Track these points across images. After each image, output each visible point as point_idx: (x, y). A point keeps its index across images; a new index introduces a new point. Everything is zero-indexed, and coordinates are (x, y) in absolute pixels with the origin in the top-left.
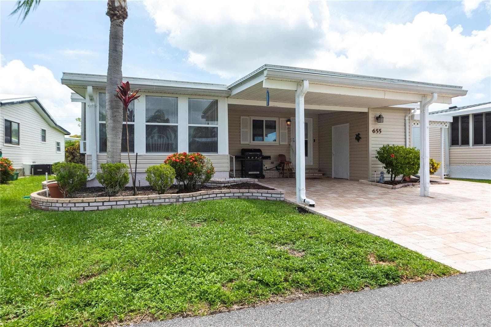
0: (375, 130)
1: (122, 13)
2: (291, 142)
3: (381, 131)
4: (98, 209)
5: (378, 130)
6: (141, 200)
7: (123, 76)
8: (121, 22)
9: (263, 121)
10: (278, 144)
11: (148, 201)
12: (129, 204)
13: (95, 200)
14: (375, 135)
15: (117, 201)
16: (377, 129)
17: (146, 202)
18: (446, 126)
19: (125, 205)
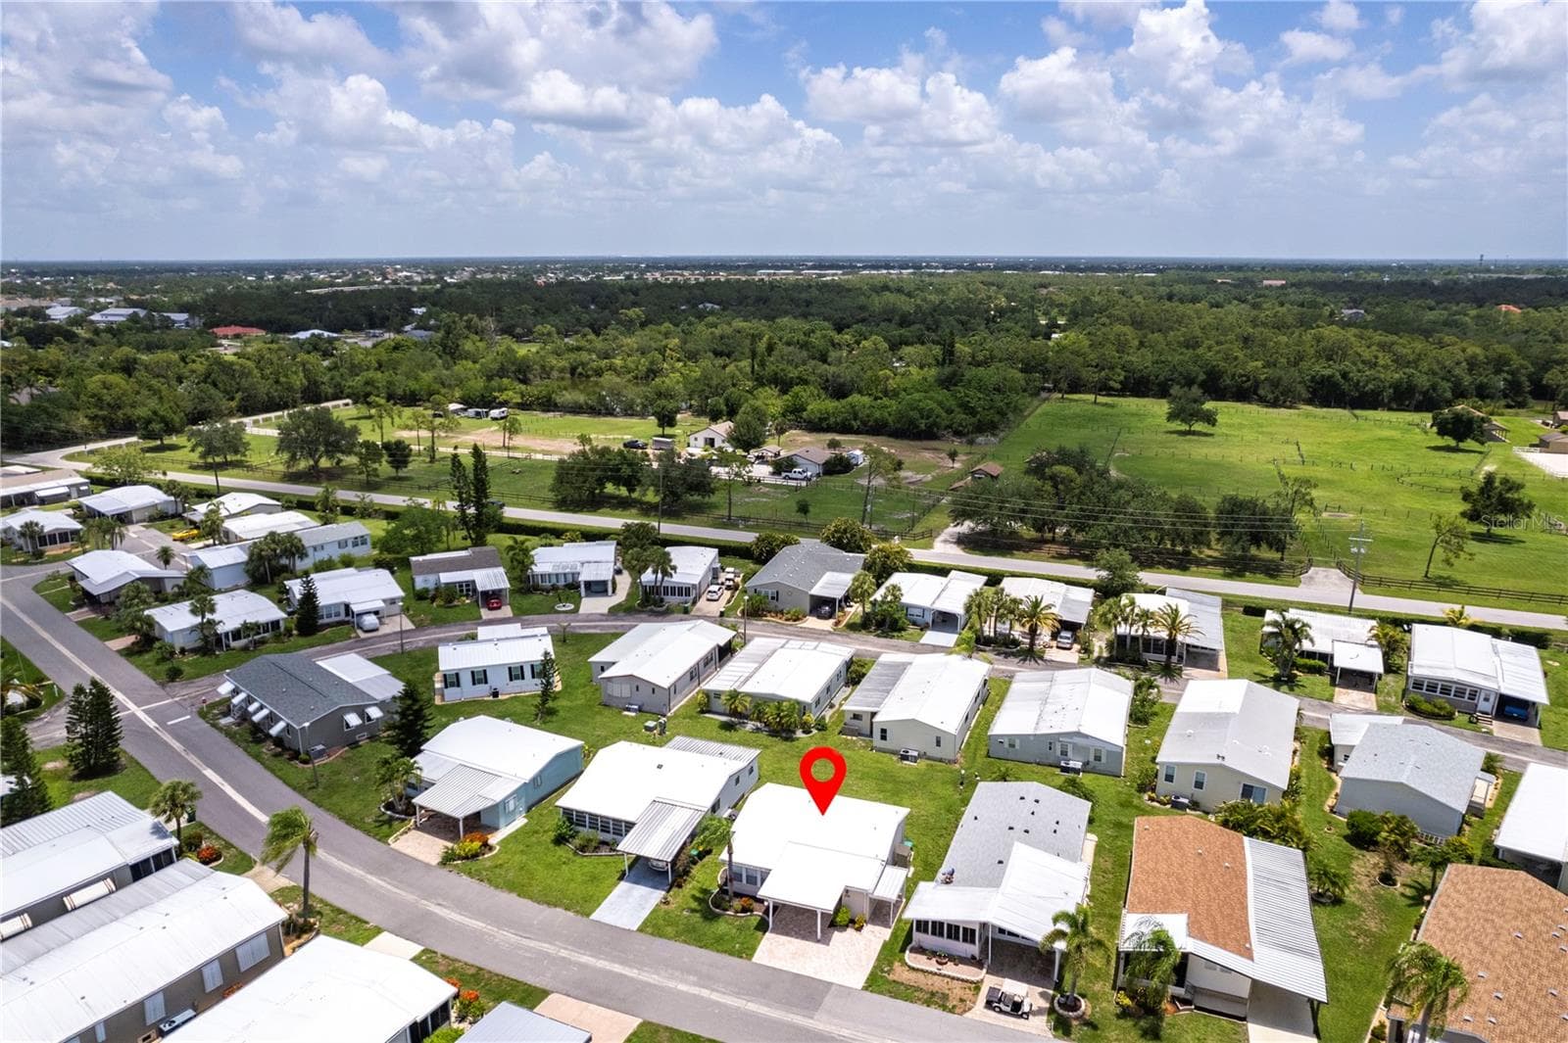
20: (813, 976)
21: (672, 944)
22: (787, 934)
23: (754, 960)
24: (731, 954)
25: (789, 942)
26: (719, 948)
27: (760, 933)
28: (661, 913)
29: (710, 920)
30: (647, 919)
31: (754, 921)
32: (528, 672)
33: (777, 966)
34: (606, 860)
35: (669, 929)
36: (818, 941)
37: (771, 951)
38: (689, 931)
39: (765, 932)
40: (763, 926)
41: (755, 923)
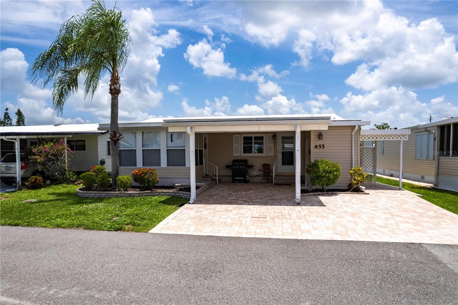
0: (318, 146)
1: (115, 92)
2: (278, 153)
3: (324, 147)
4: (93, 197)
5: (321, 146)
6: (112, 194)
7: (118, 123)
8: (116, 96)
9: (252, 137)
10: (266, 155)
11: (115, 195)
12: (107, 196)
13: (98, 193)
14: (318, 150)
15: (101, 194)
16: (319, 145)
17: (114, 195)
18: (406, 138)
19: (105, 196)
36: (298, 204)
39: (182, 205)
40: (176, 202)
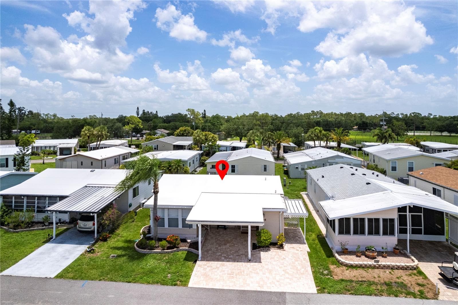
3: (266, 220)
20: (259, 289)
21: (96, 283)
22: (218, 260)
23: (190, 285)
24: (164, 283)
25: (224, 265)
26: (150, 280)
27: (190, 263)
28: (87, 260)
29: (138, 258)
30: (69, 266)
31: (182, 254)
32: (11, 163)
33: (218, 286)
34: (37, 232)
35: (94, 271)
36: (250, 261)
37: (206, 275)
38: (116, 271)
39: (195, 262)
40: (192, 258)
41: (184, 256)
